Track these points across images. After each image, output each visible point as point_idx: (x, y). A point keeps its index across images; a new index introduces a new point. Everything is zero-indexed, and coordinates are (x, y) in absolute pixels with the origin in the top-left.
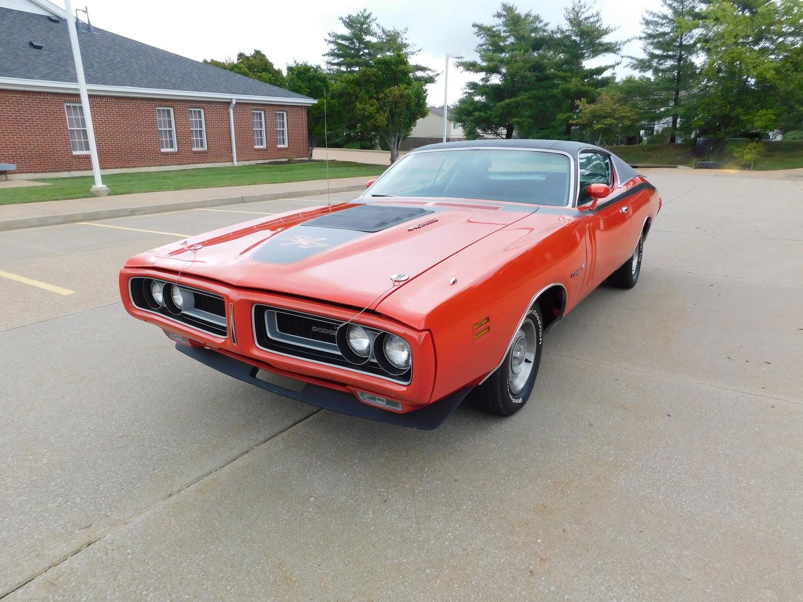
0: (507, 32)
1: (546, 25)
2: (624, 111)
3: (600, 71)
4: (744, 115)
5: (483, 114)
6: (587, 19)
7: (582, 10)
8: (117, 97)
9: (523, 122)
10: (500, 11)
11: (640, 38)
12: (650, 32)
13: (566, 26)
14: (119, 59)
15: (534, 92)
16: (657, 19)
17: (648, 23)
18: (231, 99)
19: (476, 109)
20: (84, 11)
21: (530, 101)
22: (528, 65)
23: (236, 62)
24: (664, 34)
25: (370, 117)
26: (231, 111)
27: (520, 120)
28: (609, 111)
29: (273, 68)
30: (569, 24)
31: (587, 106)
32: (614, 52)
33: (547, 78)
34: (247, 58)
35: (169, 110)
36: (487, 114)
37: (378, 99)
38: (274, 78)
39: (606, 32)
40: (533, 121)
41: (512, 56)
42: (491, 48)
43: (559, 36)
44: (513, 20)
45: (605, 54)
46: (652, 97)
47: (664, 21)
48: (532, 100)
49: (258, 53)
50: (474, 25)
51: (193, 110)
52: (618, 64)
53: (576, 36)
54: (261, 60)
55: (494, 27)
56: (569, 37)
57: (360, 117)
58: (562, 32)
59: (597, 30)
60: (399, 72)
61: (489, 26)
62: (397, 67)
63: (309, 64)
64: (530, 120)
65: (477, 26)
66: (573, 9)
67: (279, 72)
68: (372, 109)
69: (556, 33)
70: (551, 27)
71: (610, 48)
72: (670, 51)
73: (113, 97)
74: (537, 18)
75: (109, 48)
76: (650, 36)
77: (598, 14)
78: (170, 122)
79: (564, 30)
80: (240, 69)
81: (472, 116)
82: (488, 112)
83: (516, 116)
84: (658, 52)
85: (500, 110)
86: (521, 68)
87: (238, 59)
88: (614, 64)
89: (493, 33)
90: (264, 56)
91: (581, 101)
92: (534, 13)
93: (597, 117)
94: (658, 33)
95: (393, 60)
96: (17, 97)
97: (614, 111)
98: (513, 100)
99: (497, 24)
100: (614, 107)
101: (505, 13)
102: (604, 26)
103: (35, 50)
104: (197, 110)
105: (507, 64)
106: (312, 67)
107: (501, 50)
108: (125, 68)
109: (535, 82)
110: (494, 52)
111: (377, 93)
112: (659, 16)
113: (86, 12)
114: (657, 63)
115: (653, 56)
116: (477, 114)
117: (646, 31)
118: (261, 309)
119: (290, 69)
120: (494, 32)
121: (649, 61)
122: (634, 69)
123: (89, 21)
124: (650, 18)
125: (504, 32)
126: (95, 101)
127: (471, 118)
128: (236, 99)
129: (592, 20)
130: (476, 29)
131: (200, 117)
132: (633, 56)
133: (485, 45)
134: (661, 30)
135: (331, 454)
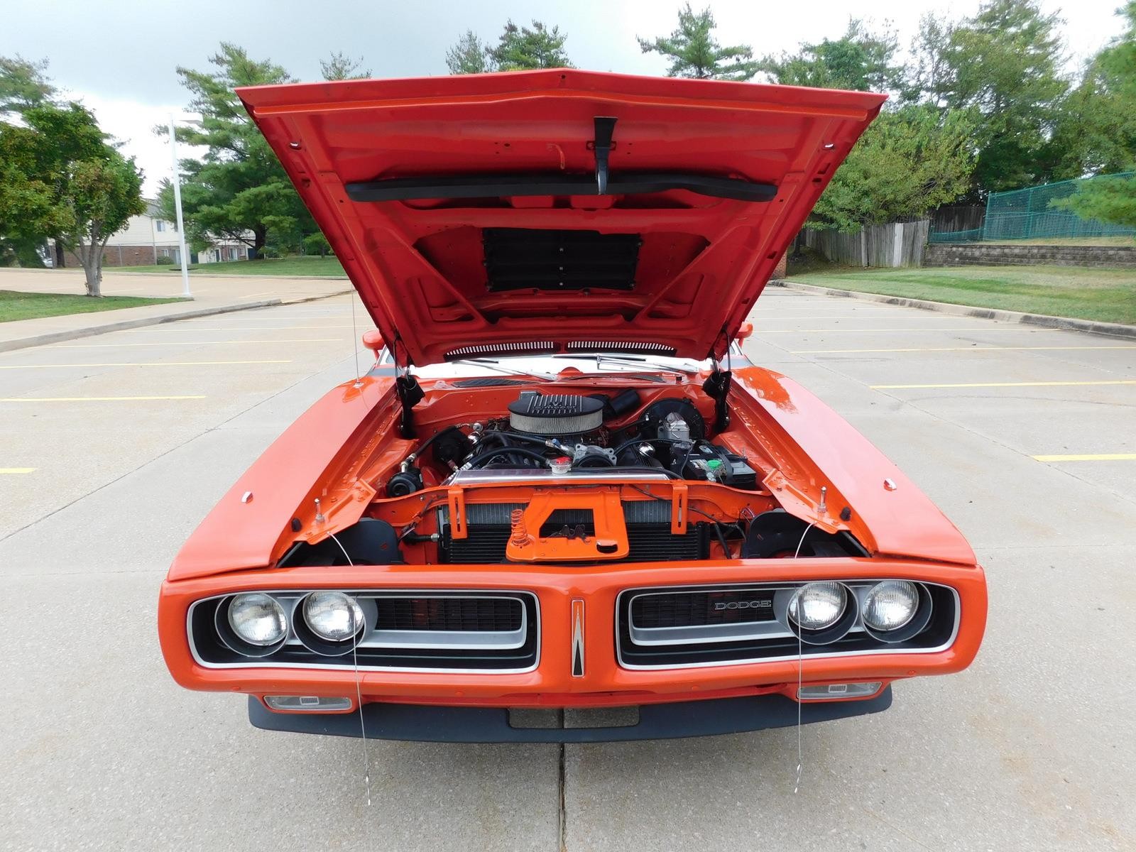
5: (215, 209)
7: (346, 68)
9: (281, 222)
10: (222, 54)
19: (203, 202)
21: (288, 191)
25: (40, 212)
27: (277, 219)
36: (222, 208)
40: (297, 219)
42: (213, 108)
44: (244, 70)
50: (180, 71)
55: (214, 77)
60: (83, 136)
61: (205, 76)
64: (291, 219)
65: (185, 72)
66: (334, 65)
81: (198, 212)
82: (225, 206)
83: (269, 213)
85: (243, 204)
89: (214, 87)
92: (274, 63)
98: (262, 189)
99: (220, 74)
101: (228, 58)
105: (245, 134)
107: (230, 113)
110: (218, 114)
116: (205, 208)
120: (214, 84)
125: (231, 86)
127: (195, 215)
130: (184, 78)
133: (203, 103)
135: (690, 812)
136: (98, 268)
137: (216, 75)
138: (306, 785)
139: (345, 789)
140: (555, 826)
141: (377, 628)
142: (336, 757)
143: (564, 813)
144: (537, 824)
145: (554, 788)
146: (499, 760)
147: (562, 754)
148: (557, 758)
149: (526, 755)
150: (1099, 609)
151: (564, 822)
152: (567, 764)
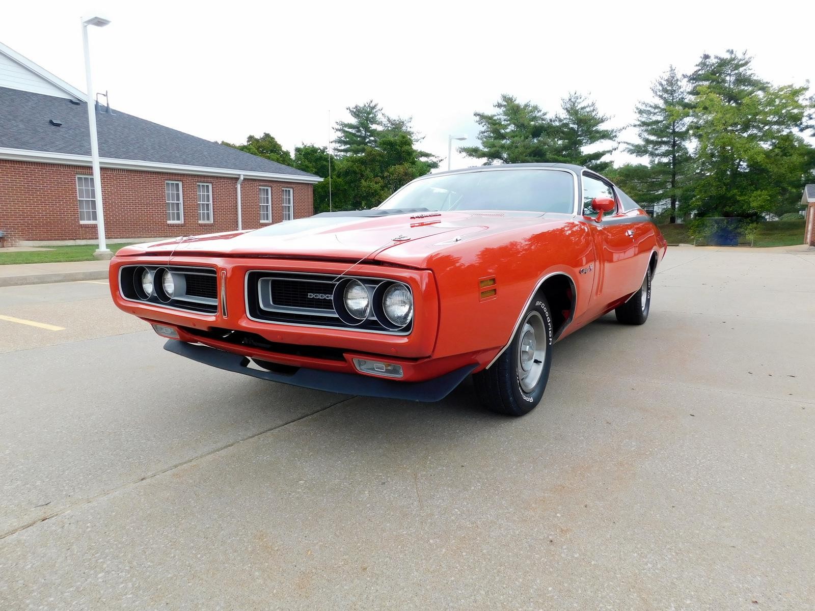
0: (507, 121)
1: (545, 114)
3: (598, 156)
4: (740, 196)
6: (583, 108)
7: (578, 101)
8: (128, 171)
10: (500, 101)
11: (635, 126)
12: (643, 120)
13: (564, 115)
14: (133, 137)
16: (650, 109)
17: (641, 112)
18: (239, 175)
20: (104, 95)
22: (529, 151)
23: (246, 144)
24: (657, 122)
25: (375, 194)
26: (239, 186)
29: (281, 150)
30: (567, 114)
32: (611, 139)
34: (257, 140)
35: (178, 184)
37: (383, 178)
38: (281, 159)
39: (602, 121)
41: (513, 142)
42: (492, 135)
43: (557, 124)
44: (513, 110)
45: (602, 140)
46: (650, 180)
47: (657, 111)
49: (267, 136)
50: (476, 114)
51: (201, 184)
52: (615, 149)
53: (574, 124)
54: (270, 142)
55: (495, 116)
56: (566, 125)
57: (365, 194)
58: (560, 120)
59: (593, 118)
60: (404, 152)
61: (490, 115)
62: (401, 147)
63: (316, 146)
65: (479, 115)
66: (570, 99)
67: (287, 154)
68: (377, 187)
69: (554, 121)
70: (548, 117)
71: (605, 135)
72: (664, 137)
73: (123, 170)
74: (536, 108)
75: (124, 127)
76: (644, 124)
77: (593, 104)
78: (178, 195)
79: (562, 118)
80: (249, 149)
84: (653, 138)
86: (521, 154)
87: (248, 141)
88: (611, 149)
89: (494, 122)
90: (273, 138)
92: (532, 104)
94: (651, 121)
95: (398, 141)
96: (31, 168)
99: (498, 113)
101: (505, 103)
102: (600, 115)
103: (53, 127)
104: (205, 184)
105: (508, 149)
106: (319, 149)
107: (503, 137)
108: (138, 145)
110: (495, 138)
111: (382, 172)
112: (651, 106)
113: (105, 95)
114: (653, 148)
115: (648, 142)
117: (640, 119)
118: (255, 277)
119: (298, 150)
120: (494, 120)
121: (644, 146)
122: (631, 154)
123: (108, 104)
124: (643, 108)
125: (505, 120)
126: (105, 173)
128: (244, 175)
129: (588, 109)
130: (478, 118)
131: (208, 191)
132: (629, 142)
133: (486, 132)
134: (654, 118)
137: (496, 114)
141: (186, 294)
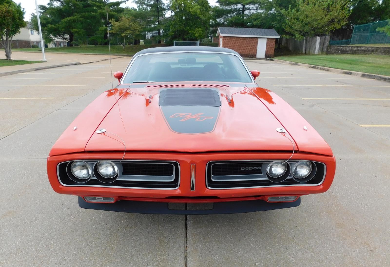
2: (135, 26)
5: (53, 26)
9: (79, 31)
15: (83, 14)
19: (48, 23)
21: (81, 19)
27: (78, 30)
28: (128, 26)
31: (116, 23)
33: (89, 6)
36: (56, 26)
40: (85, 31)
46: (147, 20)
48: (83, 19)
64: (83, 30)
81: (47, 27)
82: (57, 25)
83: (74, 28)
85: (64, 24)
91: (112, 20)
93: (122, 30)
97: (130, 26)
98: (71, 18)
100: (130, 24)
109: (83, 8)
114: (147, 2)
116: (50, 26)
127: (46, 28)
135: (230, 238)
136: (10, 49)
138: (99, 228)
139: (112, 229)
140: (184, 242)
141: (123, 174)
142: (108, 220)
143: (187, 238)
144: (178, 241)
145: (183, 230)
146: (164, 221)
147: (186, 220)
148: (184, 221)
149: (174, 220)
150: (376, 177)
151: (187, 241)
152: (188, 223)
